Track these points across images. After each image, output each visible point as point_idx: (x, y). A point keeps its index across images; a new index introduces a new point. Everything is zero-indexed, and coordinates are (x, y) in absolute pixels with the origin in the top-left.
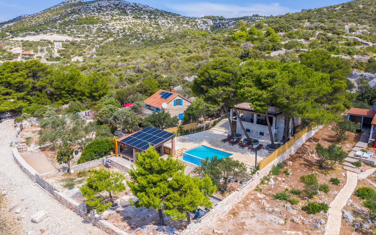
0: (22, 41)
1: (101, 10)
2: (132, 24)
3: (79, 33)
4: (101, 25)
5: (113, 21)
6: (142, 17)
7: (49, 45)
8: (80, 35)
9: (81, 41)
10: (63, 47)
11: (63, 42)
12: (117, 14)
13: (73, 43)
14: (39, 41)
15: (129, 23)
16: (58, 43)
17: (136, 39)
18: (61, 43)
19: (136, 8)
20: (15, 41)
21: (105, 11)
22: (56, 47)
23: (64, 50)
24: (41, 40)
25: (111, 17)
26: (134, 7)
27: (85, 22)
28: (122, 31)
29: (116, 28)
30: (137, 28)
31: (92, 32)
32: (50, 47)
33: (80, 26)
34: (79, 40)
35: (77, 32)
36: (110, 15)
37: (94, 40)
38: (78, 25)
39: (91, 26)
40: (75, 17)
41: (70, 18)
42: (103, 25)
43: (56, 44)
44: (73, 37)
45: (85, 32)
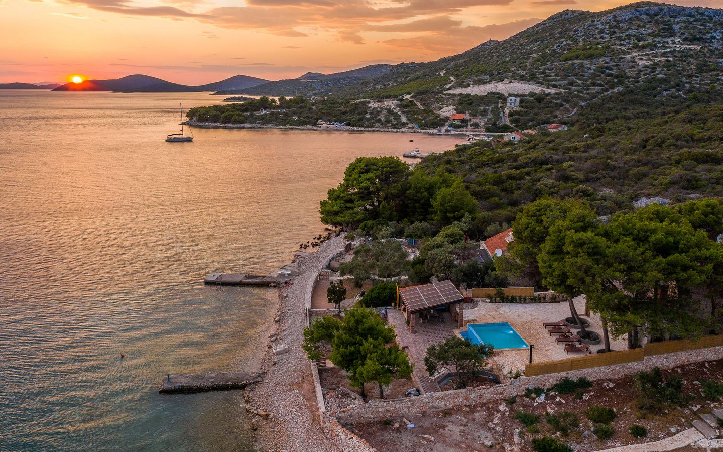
1: (618, 27)
2: (677, 54)
3: (559, 78)
4: (608, 59)
5: (636, 50)
6: (708, 36)
7: (498, 103)
8: (557, 83)
9: (556, 94)
11: (525, 96)
12: (649, 34)
15: (670, 52)
16: (513, 99)
17: (673, 87)
18: (518, 99)
19: (699, 17)
21: (626, 30)
23: (521, 111)
24: (488, 94)
25: (636, 41)
26: (694, 16)
27: (577, 55)
28: (649, 70)
29: (638, 65)
30: (685, 63)
31: (584, 76)
32: (500, 105)
33: (567, 63)
34: (552, 91)
35: (556, 75)
36: (634, 38)
37: (581, 92)
38: (563, 61)
39: (587, 63)
40: (565, 45)
41: (555, 47)
42: (611, 60)
43: (510, 100)
44: (545, 87)
45: (569, 76)
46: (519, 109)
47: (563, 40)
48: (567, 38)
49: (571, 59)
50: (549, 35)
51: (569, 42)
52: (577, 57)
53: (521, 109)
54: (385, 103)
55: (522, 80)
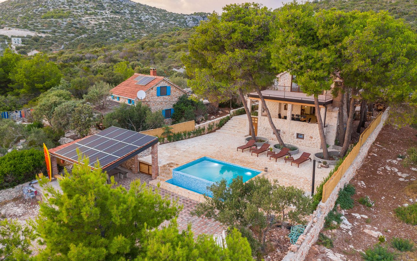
1: (73, 2)
2: (110, 19)
3: (44, 28)
4: (72, 19)
5: (87, 16)
6: (122, 11)
7: (4, 41)
8: (45, 31)
9: (46, 37)
10: (23, 43)
11: (24, 37)
12: (92, 8)
13: (36, 39)
15: (106, 18)
17: (114, 36)
18: (20, 39)
21: (78, 4)
22: (13, 43)
25: (85, 11)
27: (52, 16)
28: (98, 27)
29: (91, 23)
30: (116, 24)
31: (61, 27)
32: (7, 43)
33: (47, 20)
34: (43, 35)
35: (41, 26)
36: (84, 9)
37: (62, 36)
38: (43, 19)
39: (60, 20)
40: (41, 10)
41: (34, 11)
42: (74, 20)
43: (15, 39)
44: (37, 33)
45: (51, 27)
46: (23, 45)
47: (38, 7)
48: (41, 6)
49: (48, 18)
50: (28, 4)
51: (43, 8)
52: (52, 17)
55: (18, 28)
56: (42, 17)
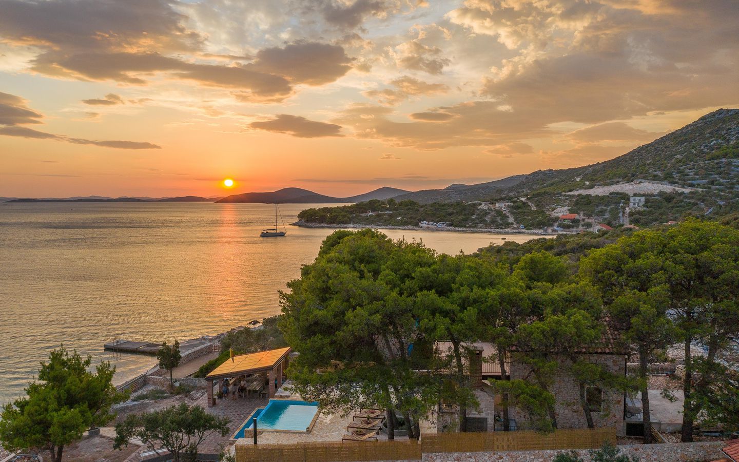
0: (579, 195)
3: (697, 177)
7: (619, 203)
8: (695, 182)
9: (691, 193)
10: (644, 206)
11: (652, 195)
13: (668, 198)
14: (608, 194)
16: (637, 199)
18: (643, 199)
20: (568, 196)
22: (631, 205)
23: (644, 211)
24: (611, 194)
27: (726, 153)
31: (730, 174)
32: (621, 205)
33: (713, 162)
34: (687, 190)
35: (695, 174)
37: (722, 191)
38: (709, 160)
39: (736, 161)
40: (714, 144)
41: (702, 147)
43: (634, 200)
44: (680, 186)
45: (712, 175)
47: (713, 139)
48: (717, 137)
49: (718, 157)
50: (699, 136)
51: (720, 141)
52: (725, 156)
53: (645, 208)
54: (497, 204)
55: (654, 180)
56: (707, 157)
